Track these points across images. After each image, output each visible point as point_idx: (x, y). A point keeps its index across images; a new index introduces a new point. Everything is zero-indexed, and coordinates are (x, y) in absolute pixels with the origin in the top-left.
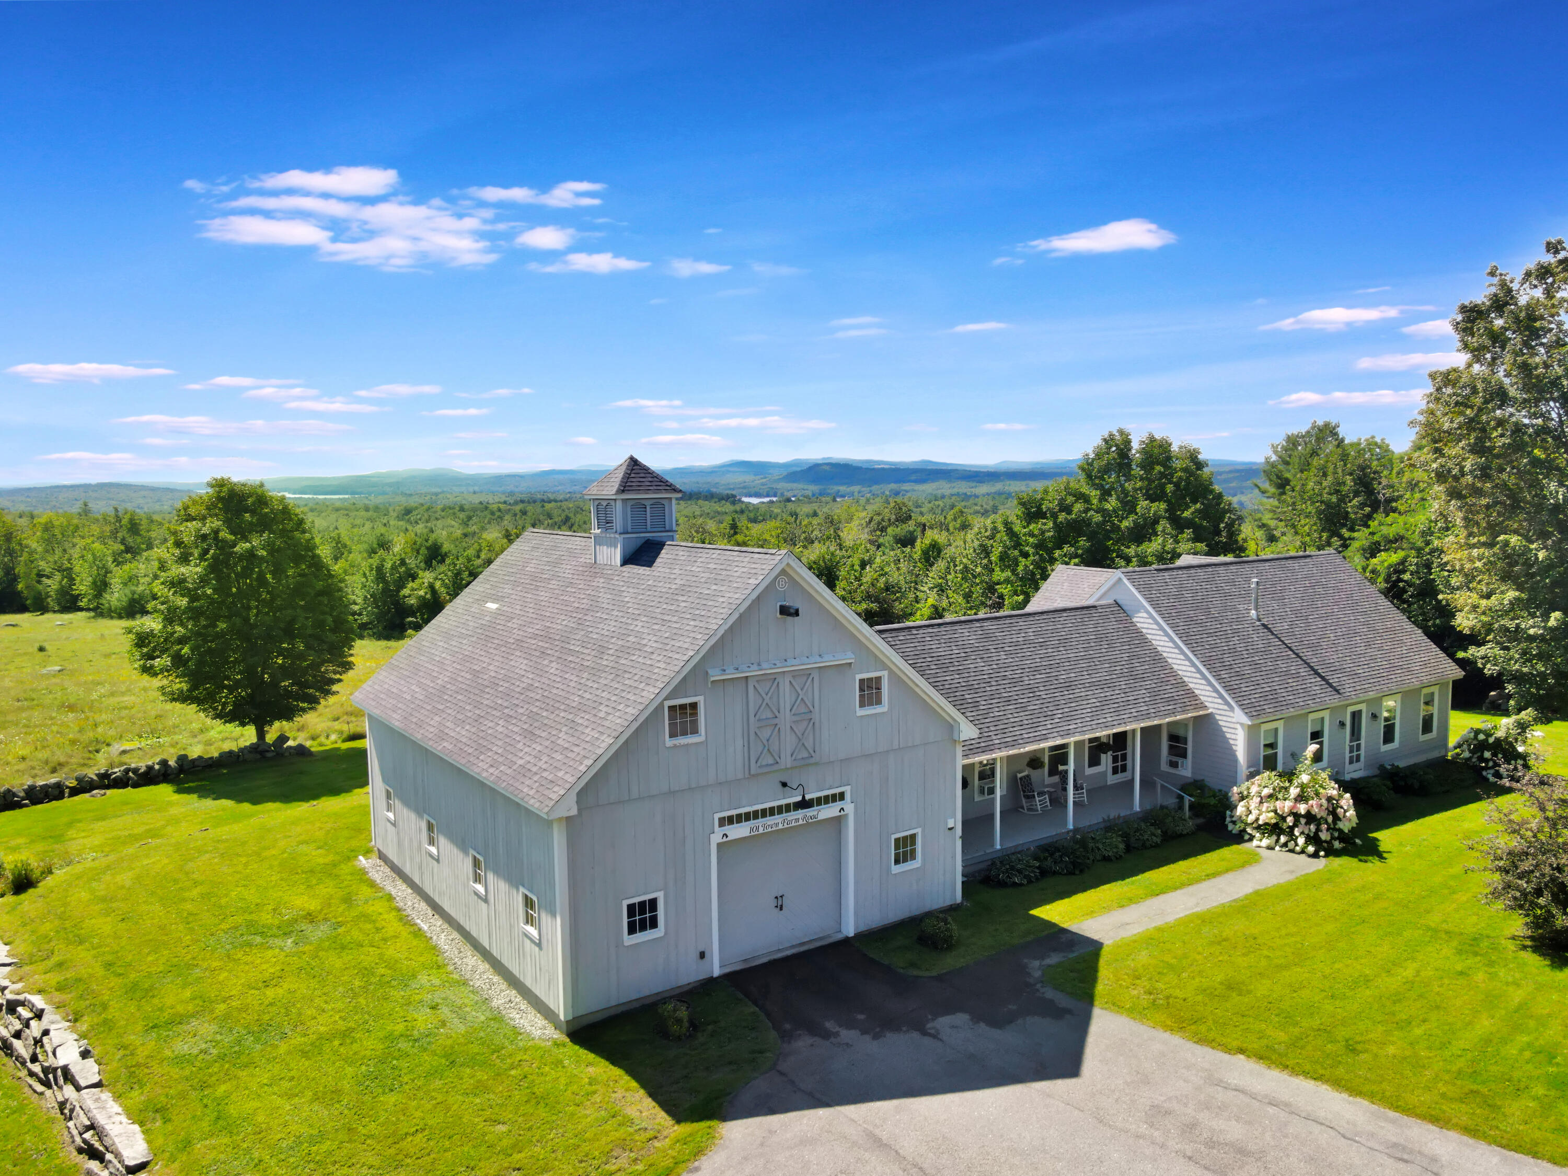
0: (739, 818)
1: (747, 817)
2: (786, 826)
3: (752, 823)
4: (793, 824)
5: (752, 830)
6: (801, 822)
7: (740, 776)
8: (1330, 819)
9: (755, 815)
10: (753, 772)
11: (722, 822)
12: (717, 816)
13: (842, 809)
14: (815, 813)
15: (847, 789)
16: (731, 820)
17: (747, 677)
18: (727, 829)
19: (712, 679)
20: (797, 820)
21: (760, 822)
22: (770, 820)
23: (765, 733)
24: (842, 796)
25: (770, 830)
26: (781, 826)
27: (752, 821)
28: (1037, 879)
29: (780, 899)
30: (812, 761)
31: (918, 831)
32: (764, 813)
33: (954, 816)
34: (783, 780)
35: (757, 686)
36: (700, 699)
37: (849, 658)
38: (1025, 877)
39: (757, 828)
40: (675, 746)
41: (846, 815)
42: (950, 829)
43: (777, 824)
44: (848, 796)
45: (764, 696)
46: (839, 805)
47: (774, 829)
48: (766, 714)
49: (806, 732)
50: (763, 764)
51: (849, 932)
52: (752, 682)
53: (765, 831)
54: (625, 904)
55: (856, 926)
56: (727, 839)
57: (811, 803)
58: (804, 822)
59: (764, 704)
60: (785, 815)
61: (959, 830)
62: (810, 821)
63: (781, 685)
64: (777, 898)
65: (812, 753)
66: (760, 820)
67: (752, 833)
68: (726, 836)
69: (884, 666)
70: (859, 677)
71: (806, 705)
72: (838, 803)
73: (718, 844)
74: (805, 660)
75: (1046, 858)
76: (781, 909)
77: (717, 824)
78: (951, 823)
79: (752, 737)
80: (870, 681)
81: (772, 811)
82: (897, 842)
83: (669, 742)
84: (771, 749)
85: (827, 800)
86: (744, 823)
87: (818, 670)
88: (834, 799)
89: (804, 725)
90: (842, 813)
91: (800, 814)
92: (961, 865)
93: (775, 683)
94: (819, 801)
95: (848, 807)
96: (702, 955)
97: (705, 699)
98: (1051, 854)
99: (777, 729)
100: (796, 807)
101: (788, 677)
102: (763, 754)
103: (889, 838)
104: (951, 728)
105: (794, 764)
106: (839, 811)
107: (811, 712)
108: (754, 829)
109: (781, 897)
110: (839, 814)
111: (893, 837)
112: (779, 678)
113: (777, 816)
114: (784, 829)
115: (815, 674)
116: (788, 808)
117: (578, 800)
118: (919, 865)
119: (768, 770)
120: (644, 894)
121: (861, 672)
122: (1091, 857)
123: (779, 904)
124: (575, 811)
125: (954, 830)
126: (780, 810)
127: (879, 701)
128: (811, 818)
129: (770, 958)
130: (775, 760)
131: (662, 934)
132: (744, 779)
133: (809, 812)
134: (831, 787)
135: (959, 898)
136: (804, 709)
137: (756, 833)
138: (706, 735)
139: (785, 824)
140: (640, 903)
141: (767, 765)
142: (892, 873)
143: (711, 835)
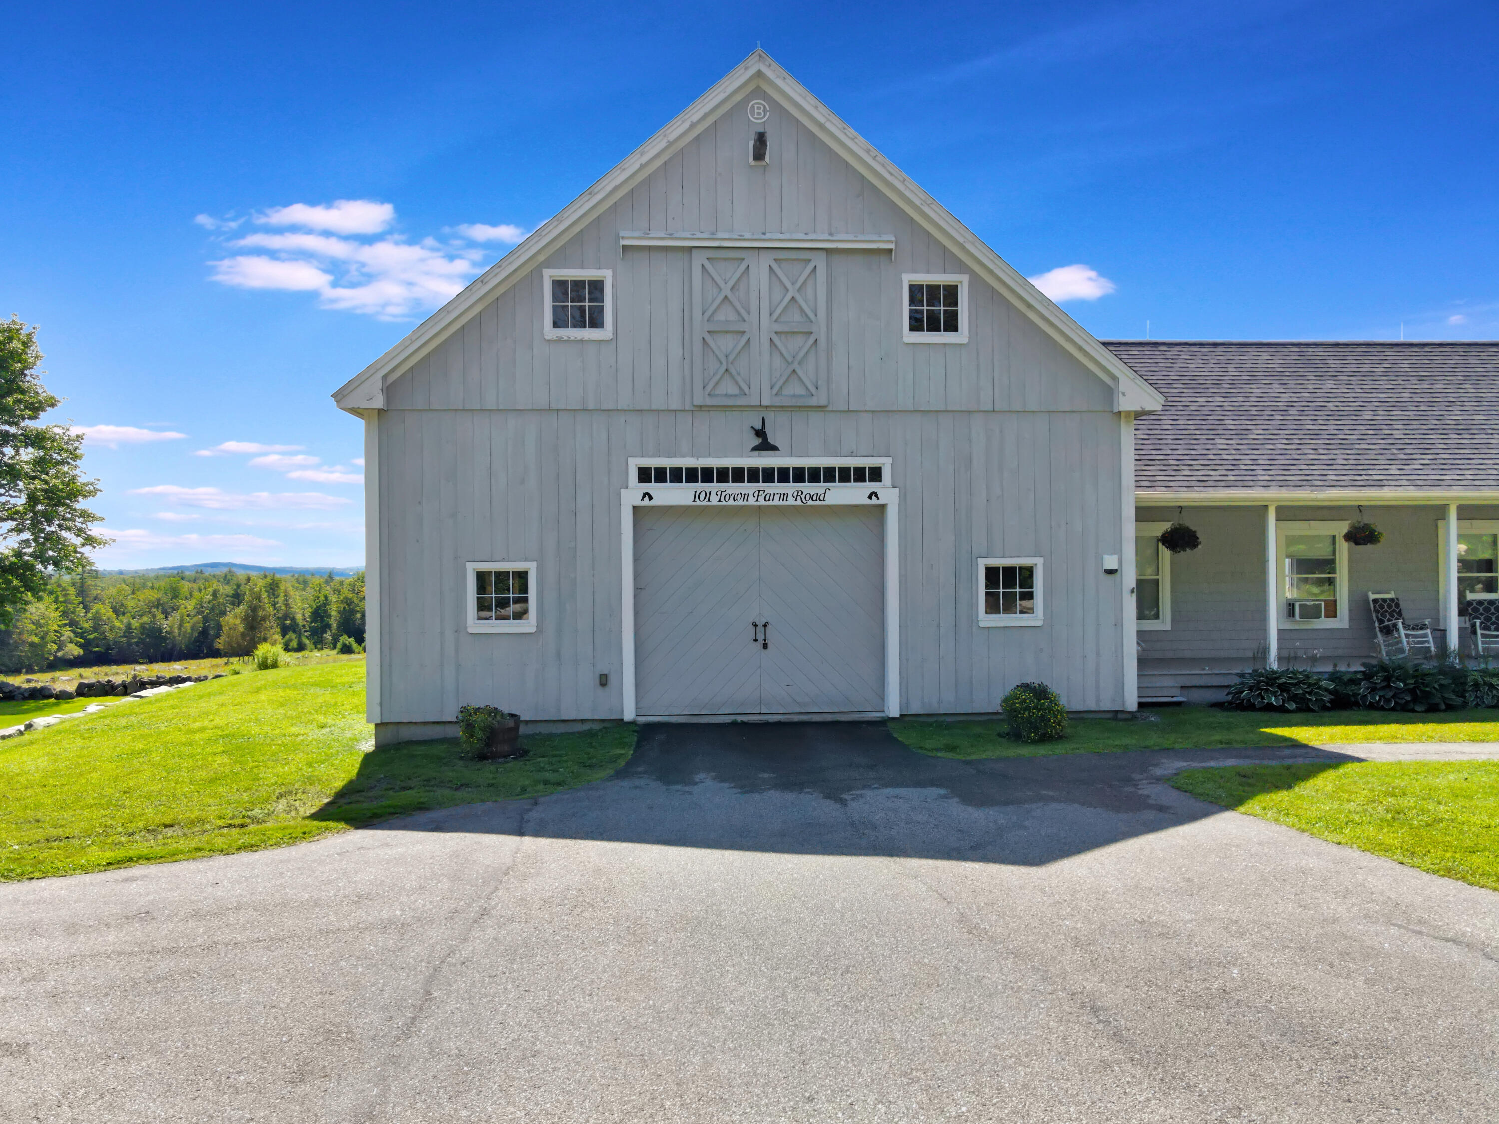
0: (676, 475)
1: (691, 475)
2: (762, 502)
3: (699, 486)
4: (776, 502)
5: (696, 496)
6: (791, 501)
7: (675, 404)
9: (707, 475)
10: (697, 402)
11: (644, 475)
12: (634, 464)
13: (873, 494)
14: (821, 491)
15: (885, 463)
16: (660, 475)
17: (691, 248)
18: (651, 487)
19: (626, 244)
20: (784, 496)
21: (714, 486)
22: (731, 487)
23: (724, 344)
24: (876, 474)
25: (731, 502)
26: (752, 501)
27: (699, 484)
28: (1324, 708)
29: (761, 629)
30: (814, 402)
31: (1037, 562)
32: (723, 475)
33: (1118, 550)
35: (708, 264)
36: (606, 275)
37: (887, 243)
38: (1294, 698)
39: (708, 496)
40: (560, 340)
41: (883, 507)
42: (1110, 572)
43: (745, 496)
44: (886, 474)
45: (722, 284)
46: (869, 486)
47: (740, 502)
48: (725, 315)
49: (802, 354)
50: (717, 392)
51: (894, 711)
52: (698, 259)
53: (723, 503)
54: (472, 569)
55: (905, 701)
56: (652, 503)
57: (815, 475)
58: (799, 502)
59: (721, 297)
60: (761, 484)
61: (1129, 579)
62: (810, 502)
63: (753, 270)
64: (756, 626)
65: (813, 390)
66: (715, 484)
67: (698, 502)
68: (650, 498)
69: (962, 267)
70: (908, 279)
71: (802, 310)
72: (868, 483)
73: (635, 508)
74: (802, 236)
75: (1353, 682)
76: (765, 646)
77: (633, 475)
78: (1110, 562)
79: (697, 344)
80: (933, 290)
81: (738, 475)
82: (992, 574)
83: (550, 332)
84: (733, 371)
85: (845, 475)
86: (684, 484)
87: (823, 255)
88: (860, 475)
89: (799, 340)
90: (874, 500)
91: (791, 487)
92: (1138, 644)
93: (743, 267)
94: (830, 474)
95: (888, 493)
96: (603, 680)
97: (614, 276)
98: (1367, 676)
99: (744, 339)
100: (784, 475)
101: (767, 260)
102: (717, 377)
103: (973, 564)
104: (1109, 392)
105: (778, 401)
106: (870, 497)
107: (812, 322)
108: (702, 496)
109: (765, 626)
110: (869, 502)
111: (983, 563)
112: (751, 259)
113: (746, 484)
114: (760, 506)
115: (820, 261)
116: (769, 475)
117: (390, 389)
118: (1040, 624)
119: (730, 402)
120: (503, 560)
121: (914, 271)
122: (1470, 697)
123: (761, 638)
124: (378, 402)
125: (1117, 575)
126: (753, 475)
127: (952, 325)
128: (812, 497)
129: (739, 719)
130: (740, 388)
131: (533, 630)
132: (684, 410)
133: (808, 488)
134: (852, 454)
135: (1131, 703)
136: (797, 317)
137: (705, 503)
138: (615, 332)
139: (761, 498)
140: (498, 574)
141: (726, 396)
142: (983, 624)
143: (624, 493)
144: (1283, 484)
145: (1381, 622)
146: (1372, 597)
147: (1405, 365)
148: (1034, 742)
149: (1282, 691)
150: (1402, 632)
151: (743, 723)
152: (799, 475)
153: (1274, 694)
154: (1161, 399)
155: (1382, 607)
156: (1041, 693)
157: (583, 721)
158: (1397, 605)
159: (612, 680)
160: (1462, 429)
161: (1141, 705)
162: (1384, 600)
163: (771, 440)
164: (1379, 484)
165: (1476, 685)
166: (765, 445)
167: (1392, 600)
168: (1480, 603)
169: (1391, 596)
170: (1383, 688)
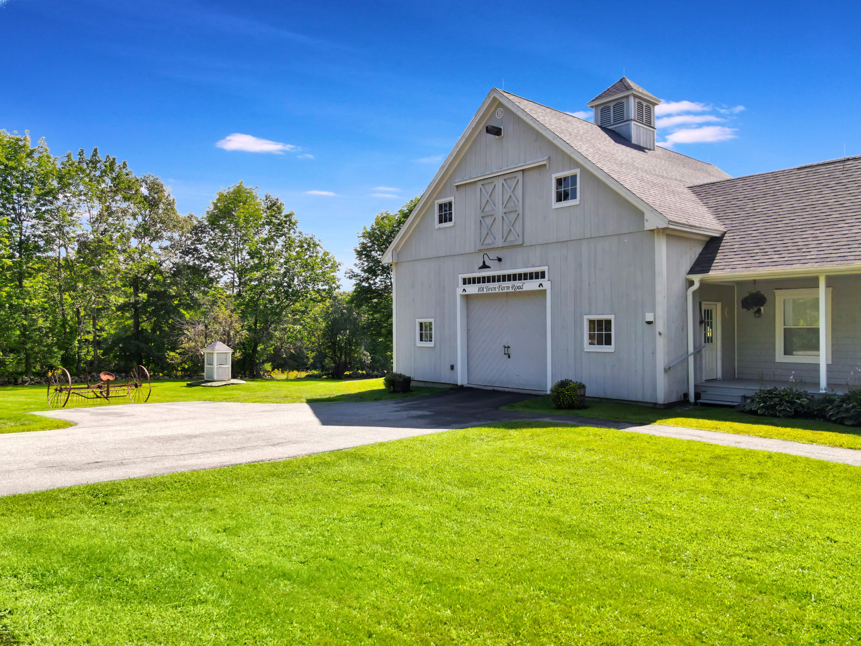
0: (474, 281)
1: (479, 280)
2: (501, 291)
4: (505, 290)
5: (479, 289)
6: (511, 290)
7: (473, 251)
9: (484, 280)
10: (479, 248)
11: (465, 281)
12: (461, 276)
13: (541, 285)
14: (521, 285)
15: (546, 269)
16: (469, 281)
17: (477, 181)
18: (466, 286)
19: (457, 184)
20: (508, 288)
22: (491, 285)
23: (487, 222)
24: (543, 275)
25: (490, 291)
26: (497, 291)
27: (481, 284)
29: (507, 349)
30: (519, 243)
31: (613, 317)
32: (489, 279)
33: (653, 310)
34: (499, 257)
35: (482, 187)
36: (453, 199)
39: (483, 289)
40: (441, 229)
41: (545, 290)
42: (649, 323)
43: (495, 289)
44: (546, 274)
45: (486, 195)
46: (540, 281)
47: (493, 291)
48: (487, 208)
49: (513, 221)
52: (479, 186)
53: (488, 292)
54: (419, 321)
56: (466, 293)
57: (521, 277)
58: (513, 290)
59: (486, 201)
60: (501, 283)
61: (660, 326)
62: (517, 290)
63: (497, 186)
64: (505, 347)
65: (517, 237)
66: (486, 284)
67: (479, 292)
68: (466, 291)
69: (578, 166)
70: (555, 176)
71: (513, 201)
73: (461, 296)
76: (509, 357)
77: (461, 282)
78: (649, 317)
79: (479, 223)
80: (566, 179)
81: (494, 279)
82: (592, 323)
83: (437, 225)
84: (490, 233)
85: (531, 276)
87: (521, 173)
88: (537, 276)
89: (512, 215)
90: (541, 288)
91: (511, 283)
93: (493, 185)
94: (526, 276)
95: (547, 284)
96: (452, 367)
97: (456, 199)
99: (493, 218)
100: (509, 278)
101: (501, 180)
102: (485, 237)
103: (584, 320)
105: (506, 244)
107: (517, 206)
108: (481, 289)
109: (509, 347)
110: (539, 289)
111: (588, 318)
112: (496, 181)
113: (496, 283)
114: (501, 293)
115: (520, 176)
116: (504, 278)
117: (398, 255)
118: (613, 351)
119: (489, 247)
120: (426, 318)
121: (557, 172)
123: (507, 352)
125: (653, 325)
126: (499, 279)
127: (574, 196)
128: (518, 288)
129: (497, 389)
130: (492, 240)
131: (433, 346)
132: (475, 253)
133: (518, 283)
134: (533, 266)
135: (660, 399)
136: (512, 204)
137: (481, 292)
138: (456, 222)
139: (500, 289)
140: (425, 324)
141: (488, 244)
142: (586, 350)
143: (457, 289)
152: (515, 277)
159: (455, 367)
166: (484, 266)
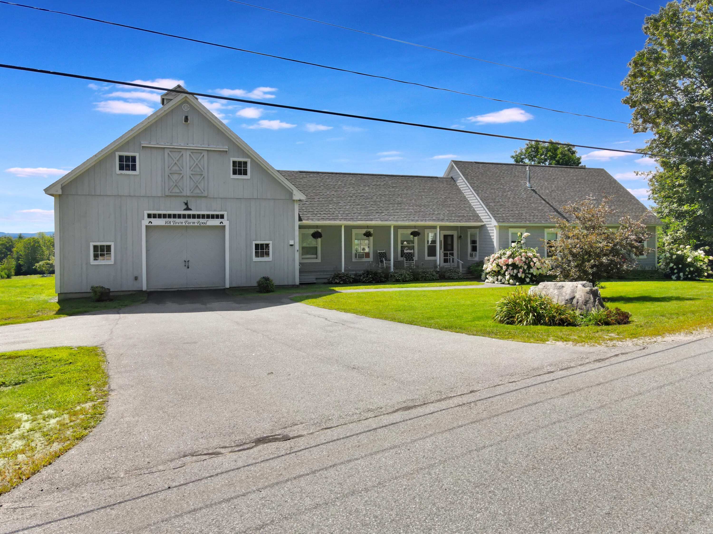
0: (160, 216)
1: (165, 216)
2: (187, 224)
3: (167, 219)
4: (192, 224)
5: (167, 222)
6: (196, 224)
7: (160, 195)
8: (526, 267)
9: (170, 216)
10: (167, 194)
11: (149, 216)
12: (146, 213)
13: (222, 222)
14: (205, 221)
15: (225, 213)
16: (155, 216)
17: (164, 148)
18: (152, 220)
19: (142, 145)
20: (194, 223)
21: (172, 220)
22: (177, 220)
23: (175, 177)
24: (222, 217)
25: (177, 224)
26: (184, 224)
28: (351, 283)
29: (187, 263)
30: (203, 195)
31: (270, 242)
32: (175, 216)
33: (294, 239)
34: (186, 202)
35: (170, 153)
36: (137, 155)
37: (225, 148)
39: (170, 222)
40: (121, 174)
41: (225, 226)
42: (291, 245)
43: (182, 223)
44: (225, 216)
45: (174, 159)
46: (220, 220)
47: (180, 224)
48: (175, 168)
49: (199, 181)
50: (173, 191)
51: (227, 286)
52: (167, 151)
53: (175, 225)
54: (92, 244)
55: (230, 283)
56: (152, 224)
57: (203, 216)
58: (199, 225)
59: (174, 163)
60: (187, 219)
61: (297, 247)
62: (202, 225)
63: (184, 155)
64: (185, 261)
65: (203, 191)
66: (172, 219)
67: (167, 224)
68: (151, 223)
69: (248, 157)
70: (232, 159)
71: (199, 168)
72: (220, 219)
73: (146, 226)
74: (199, 146)
75: (360, 276)
76: (188, 268)
77: (146, 216)
78: (292, 242)
79: (167, 177)
80: (240, 163)
81: (179, 216)
82: (257, 246)
83: (118, 172)
84: (178, 185)
85: (213, 217)
86: (162, 219)
87: (206, 151)
88: (217, 217)
89: (198, 177)
90: (222, 224)
91: (196, 220)
92: (299, 266)
93: (181, 154)
94: (208, 217)
95: (226, 222)
96: (137, 278)
97: (140, 155)
98: (363, 274)
99: (181, 176)
100: (194, 216)
101: (189, 153)
102: (173, 187)
103: (251, 243)
104: (291, 194)
105: (192, 195)
106: (220, 223)
107: (202, 171)
108: (168, 222)
109: (188, 261)
110: (220, 225)
111: (254, 243)
112: (183, 152)
113: (182, 219)
114: (186, 226)
115: (205, 153)
116: (189, 216)
117: (63, 188)
118: (271, 260)
119: (176, 195)
120: (103, 242)
121: (234, 157)
122: (389, 279)
123: (187, 265)
124: (60, 192)
125: (293, 246)
126: (184, 216)
127: (245, 173)
128: (202, 223)
129: (180, 289)
130: (180, 191)
131: (113, 263)
132: (162, 197)
133: (201, 220)
134: (215, 211)
135: (297, 282)
136: (198, 169)
137: (169, 225)
138: (140, 172)
139: (187, 223)
140: (101, 246)
141: (176, 193)
142: (254, 260)
143: (143, 221)
144: (345, 219)
145: (380, 259)
146: (379, 251)
147: (390, 183)
148: (265, 293)
149: (340, 278)
150: (384, 262)
151: (181, 290)
152: (199, 216)
153: (338, 279)
154: (305, 197)
155: (381, 254)
156: (266, 279)
157: (129, 291)
158: (385, 254)
159: (139, 278)
160: (399, 203)
161: (300, 284)
162: (381, 253)
163: (190, 207)
164: (371, 220)
165: (391, 276)
166: (188, 209)
167: (384, 253)
168: (407, 253)
169: (384, 251)
170: (366, 277)
